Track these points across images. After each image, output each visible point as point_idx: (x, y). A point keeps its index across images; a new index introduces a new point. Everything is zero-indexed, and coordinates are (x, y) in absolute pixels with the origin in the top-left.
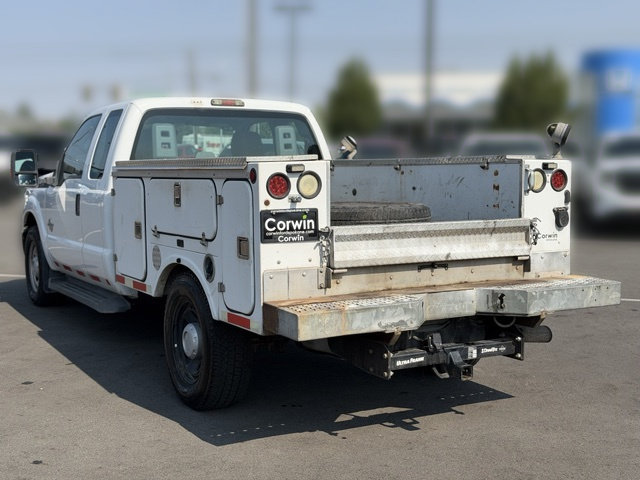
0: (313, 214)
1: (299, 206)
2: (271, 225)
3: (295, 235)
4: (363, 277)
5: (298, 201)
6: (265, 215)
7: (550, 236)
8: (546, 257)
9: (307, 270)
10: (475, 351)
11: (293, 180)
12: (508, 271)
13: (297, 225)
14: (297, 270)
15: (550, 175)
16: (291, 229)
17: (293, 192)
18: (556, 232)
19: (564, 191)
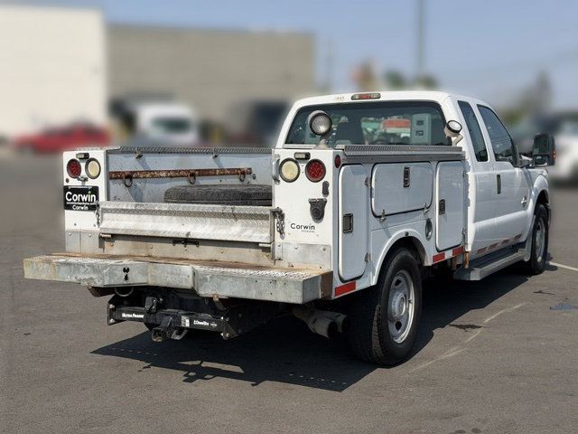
0: (95, 190)
1: (87, 184)
2: (70, 197)
3: (83, 206)
4: (130, 243)
5: (86, 180)
6: (66, 189)
7: (306, 227)
8: (300, 248)
9: (92, 233)
10: (188, 321)
11: (83, 165)
12: (258, 256)
13: (84, 198)
14: (86, 232)
15: (305, 165)
16: (81, 201)
17: (83, 173)
18: (313, 224)
19: (322, 182)
